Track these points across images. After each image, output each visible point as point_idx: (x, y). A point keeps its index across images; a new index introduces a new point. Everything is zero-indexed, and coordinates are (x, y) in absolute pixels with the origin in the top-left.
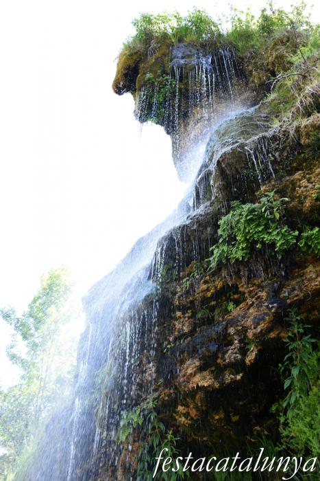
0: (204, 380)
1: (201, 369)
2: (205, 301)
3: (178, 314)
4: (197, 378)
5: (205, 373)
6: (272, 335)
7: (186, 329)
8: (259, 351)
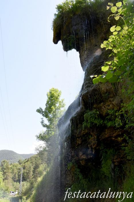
0: (84, 157)
1: (83, 154)
2: (84, 135)
3: (78, 139)
4: (82, 156)
5: (84, 155)
6: (97, 148)
7: (80, 143)
8: (95, 151)
